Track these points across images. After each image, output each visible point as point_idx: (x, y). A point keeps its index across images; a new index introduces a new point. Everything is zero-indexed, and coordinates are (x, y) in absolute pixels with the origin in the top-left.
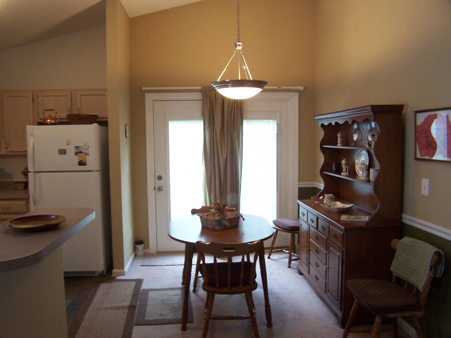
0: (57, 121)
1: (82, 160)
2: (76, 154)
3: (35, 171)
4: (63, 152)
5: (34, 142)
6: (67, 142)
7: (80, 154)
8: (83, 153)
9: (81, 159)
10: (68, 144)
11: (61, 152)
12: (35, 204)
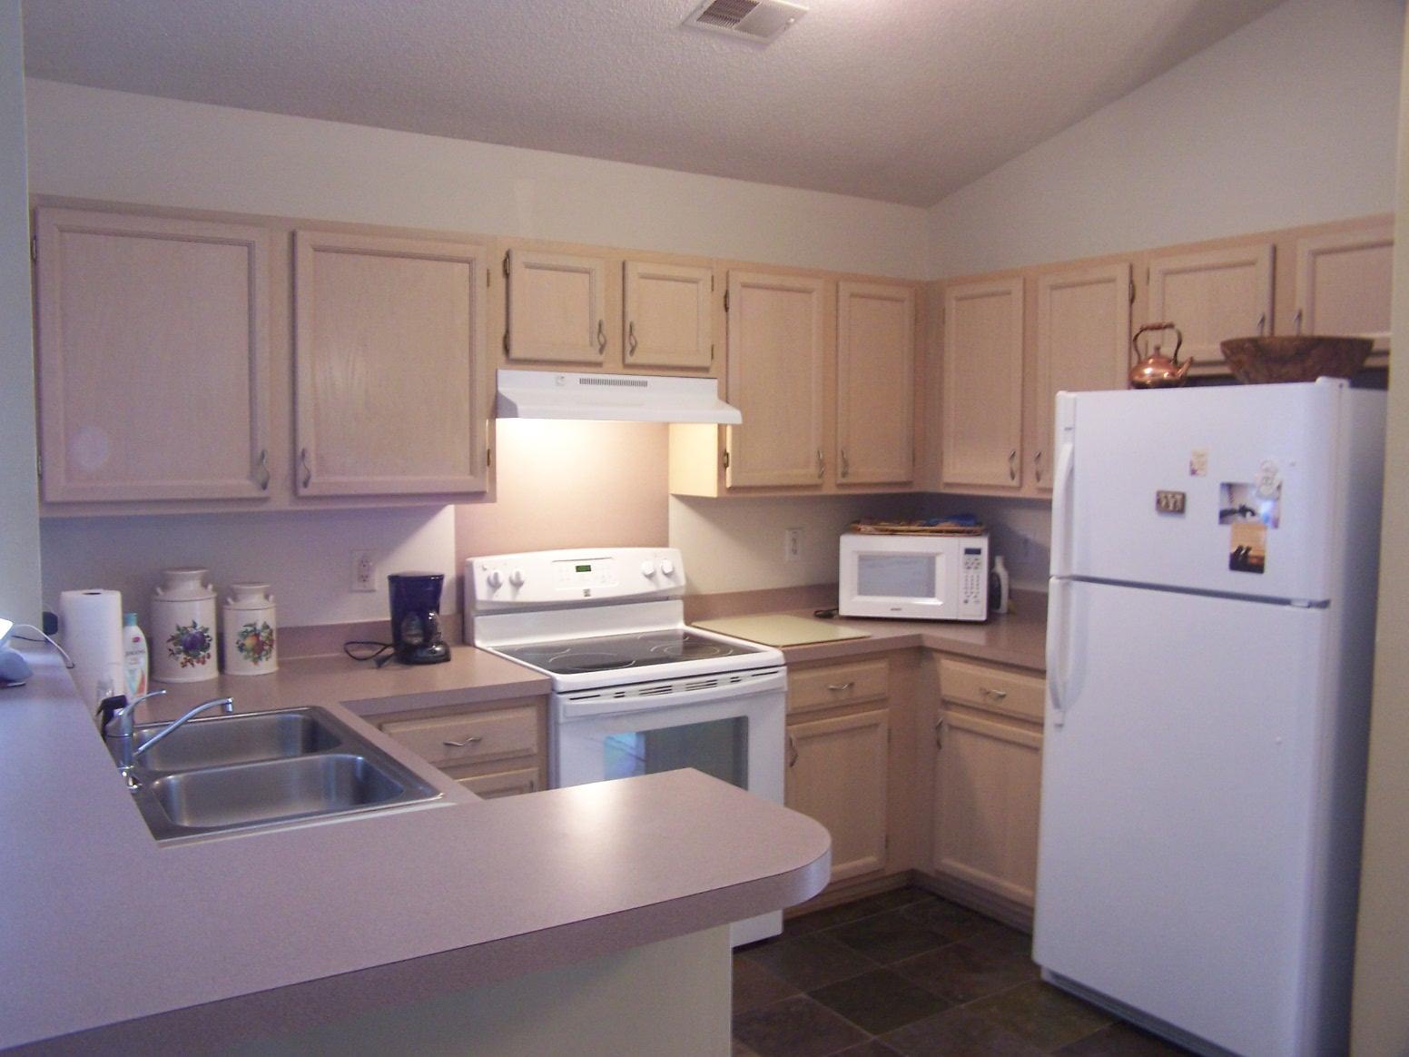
0: (1180, 372)
1: (1248, 549)
2: (1225, 515)
3: (1068, 574)
4: (1172, 505)
5: (1073, 454)
6: (1191, 464)
7: (1239, 518)
8: (1253, 514)
9: (1245, 545)
10: (1193, 472)
11: (1164, 503)
12: (1057, 705)
